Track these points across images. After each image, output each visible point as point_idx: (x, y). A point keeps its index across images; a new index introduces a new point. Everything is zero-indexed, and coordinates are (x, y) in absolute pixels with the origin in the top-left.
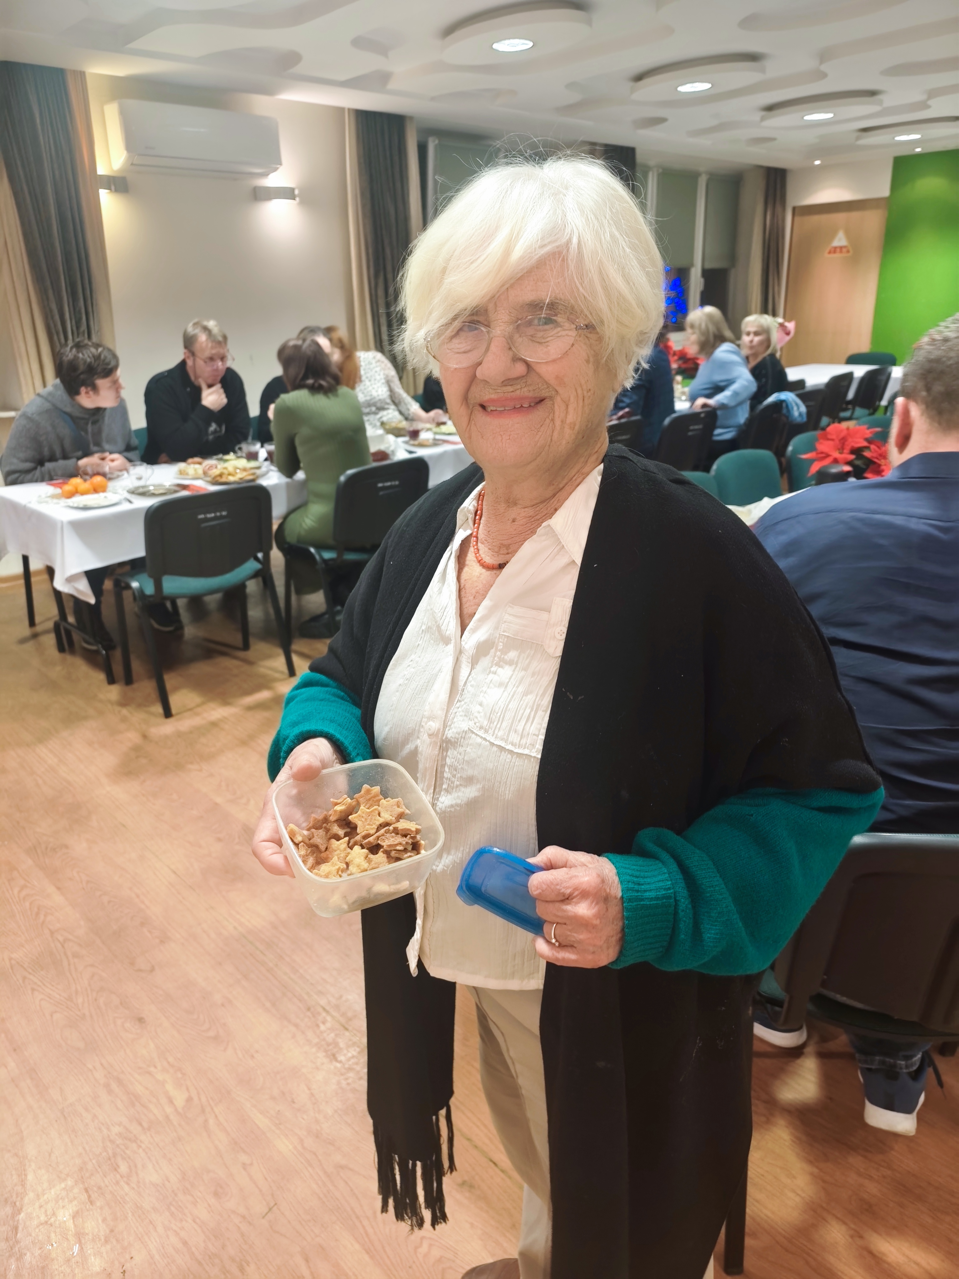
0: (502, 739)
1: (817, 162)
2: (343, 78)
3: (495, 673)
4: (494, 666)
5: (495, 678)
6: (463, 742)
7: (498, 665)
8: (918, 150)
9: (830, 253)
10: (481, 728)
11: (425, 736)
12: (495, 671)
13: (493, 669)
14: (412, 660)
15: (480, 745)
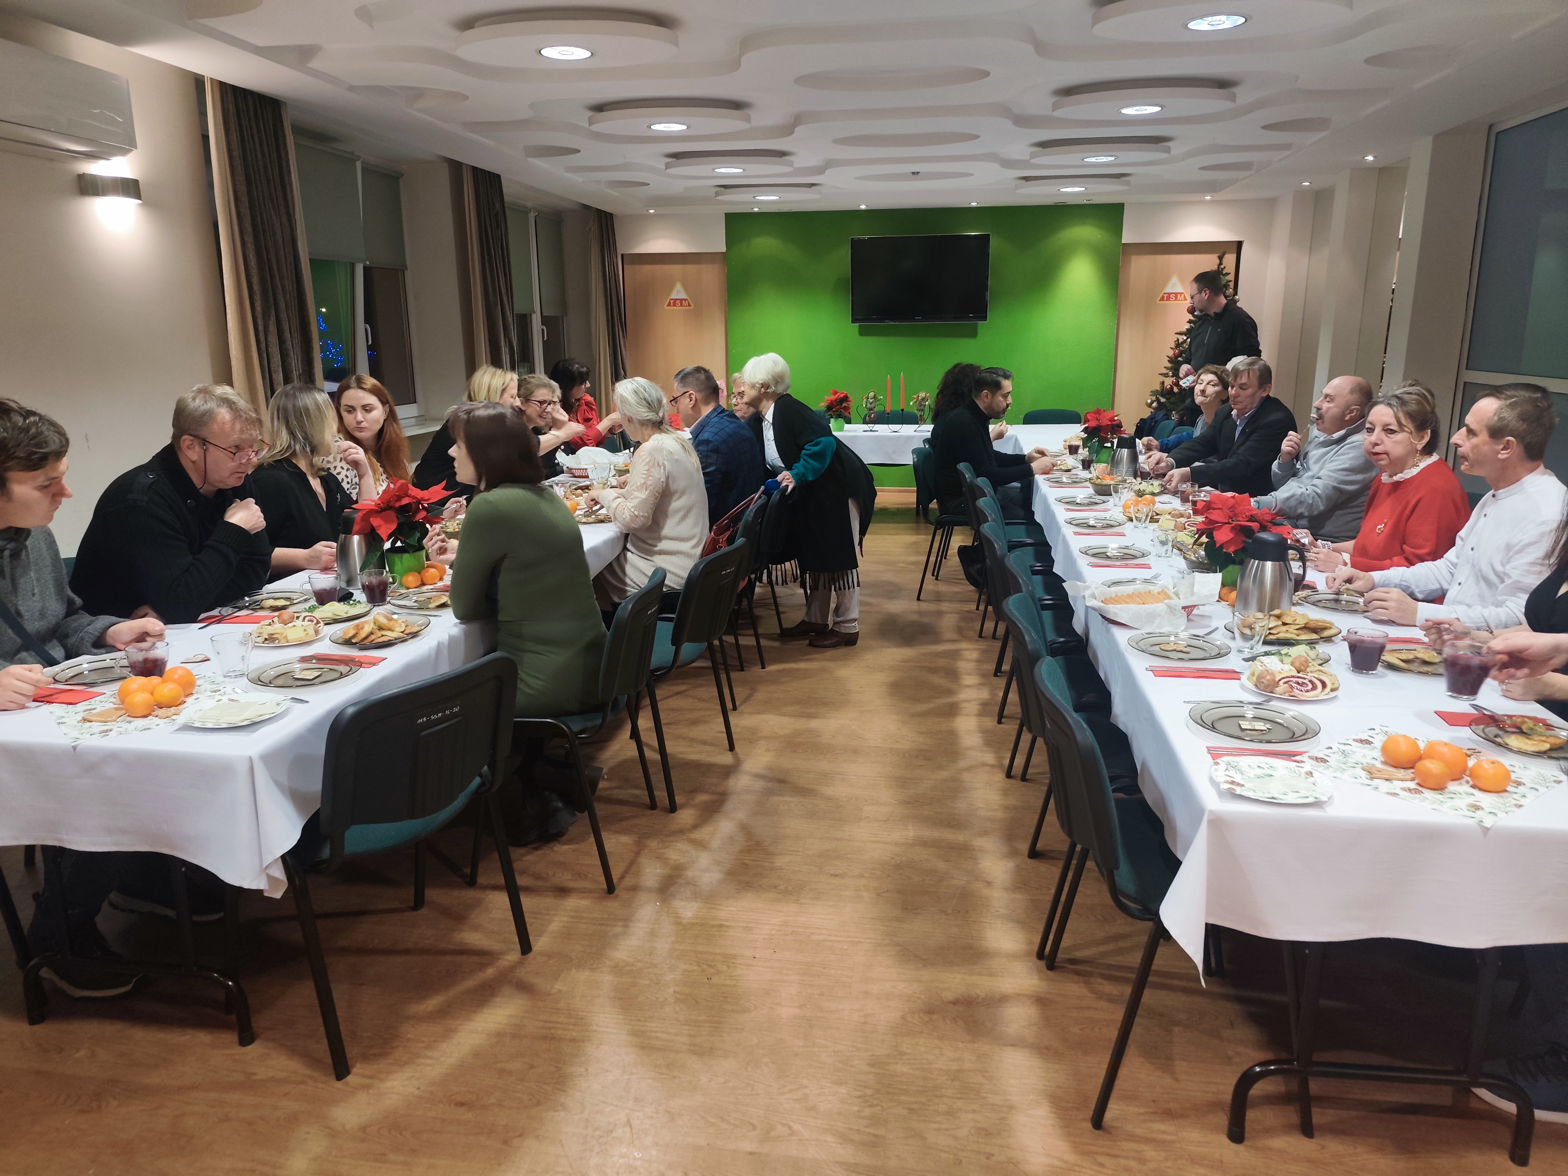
1: (652, 211)
2: (261, 43)
8: (756, 210)
9: (669, 305)
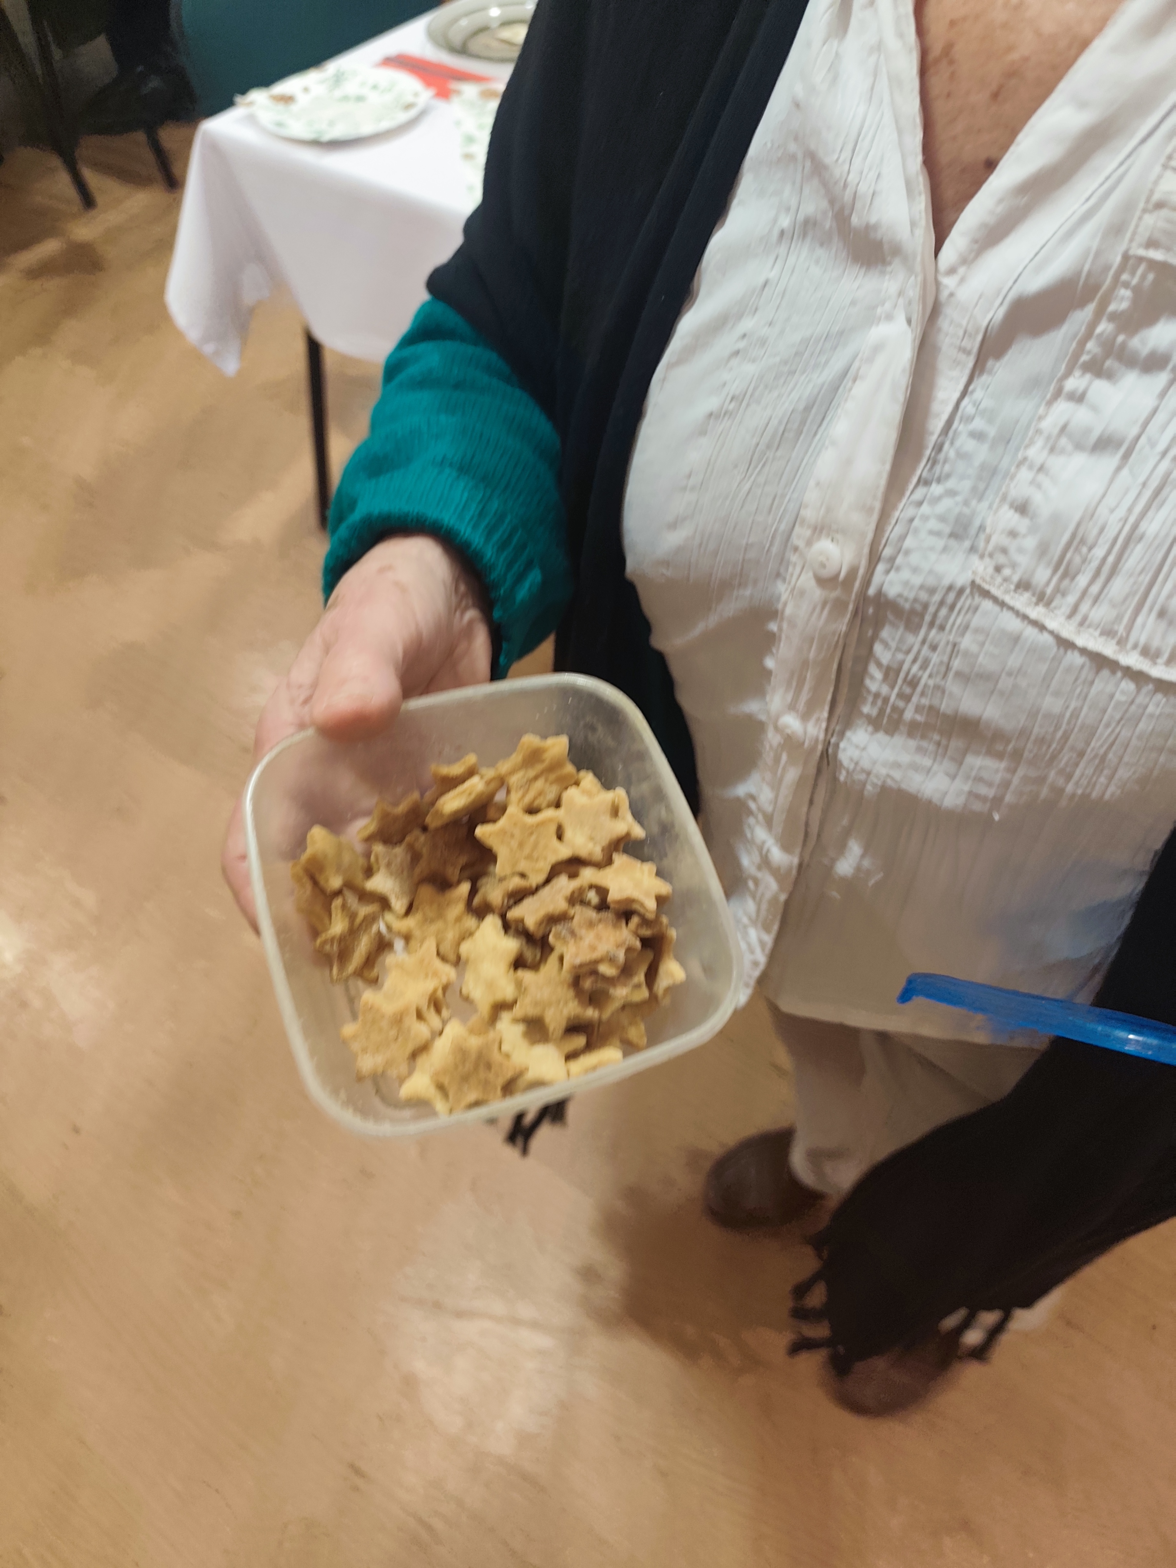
0: (1108, 633)
3: (1079, 398)
4: (1077, 373)
5: (1081, 416)
6: (947, 618)
7: (1096, 368)
10: (1023, 586)
11: (802, 577)
12: (1081, 390)
13: (1071, 384)
14: (744, 336)
15: (1016, 639)
